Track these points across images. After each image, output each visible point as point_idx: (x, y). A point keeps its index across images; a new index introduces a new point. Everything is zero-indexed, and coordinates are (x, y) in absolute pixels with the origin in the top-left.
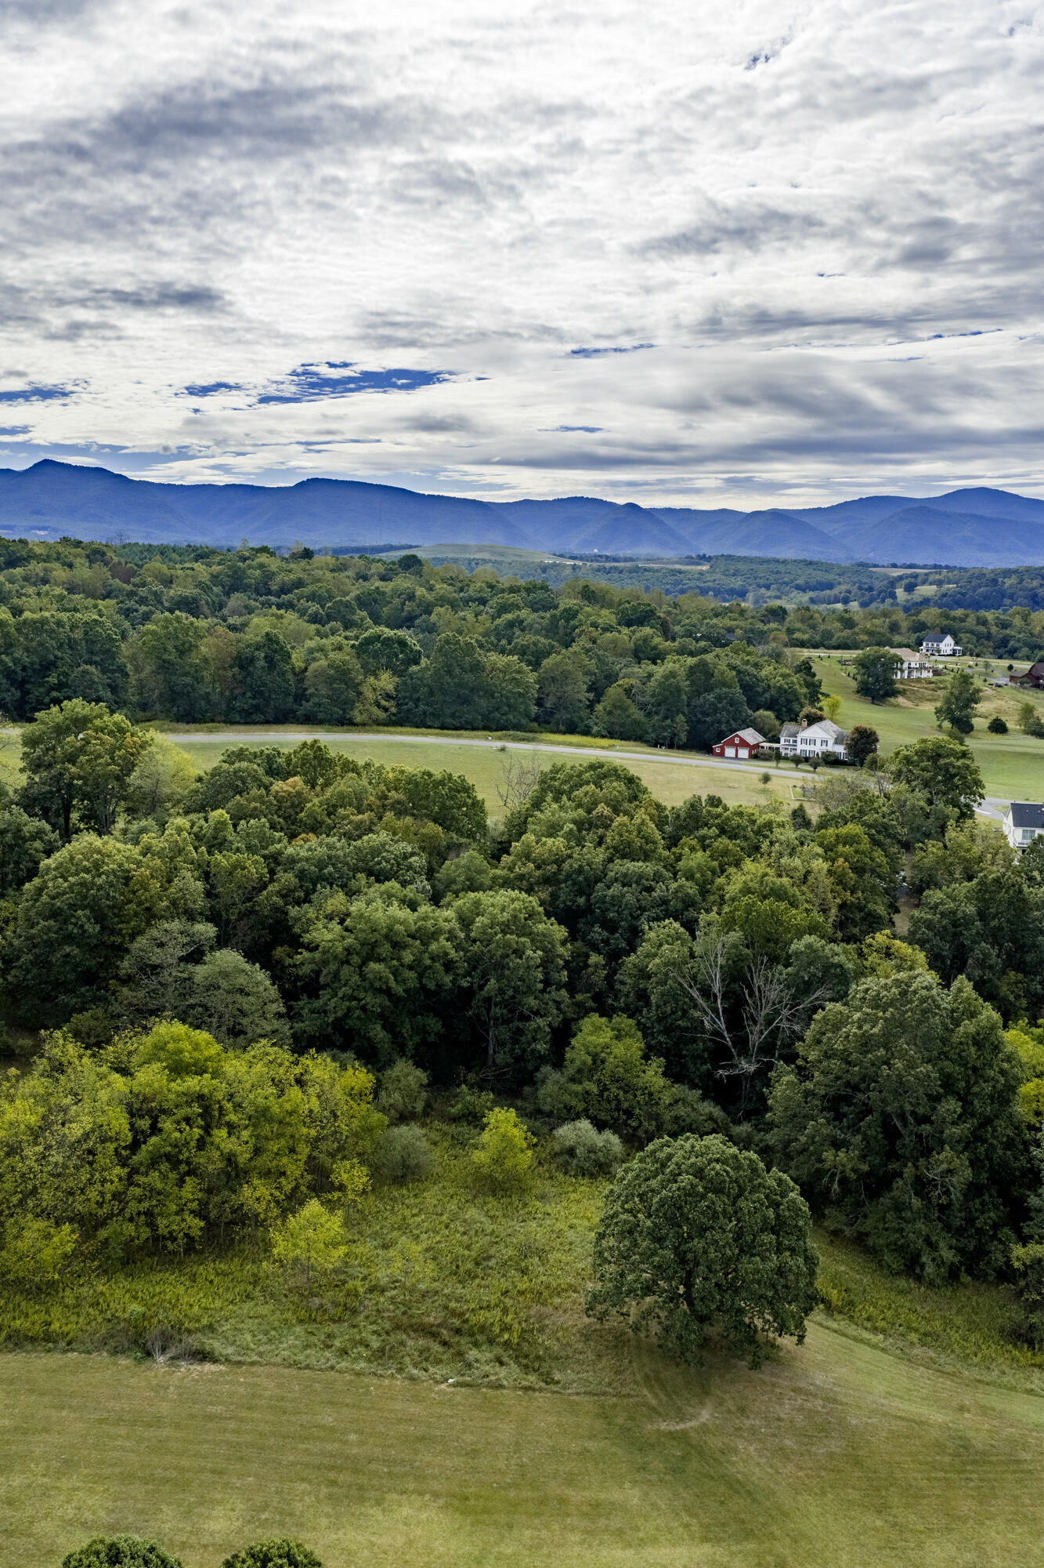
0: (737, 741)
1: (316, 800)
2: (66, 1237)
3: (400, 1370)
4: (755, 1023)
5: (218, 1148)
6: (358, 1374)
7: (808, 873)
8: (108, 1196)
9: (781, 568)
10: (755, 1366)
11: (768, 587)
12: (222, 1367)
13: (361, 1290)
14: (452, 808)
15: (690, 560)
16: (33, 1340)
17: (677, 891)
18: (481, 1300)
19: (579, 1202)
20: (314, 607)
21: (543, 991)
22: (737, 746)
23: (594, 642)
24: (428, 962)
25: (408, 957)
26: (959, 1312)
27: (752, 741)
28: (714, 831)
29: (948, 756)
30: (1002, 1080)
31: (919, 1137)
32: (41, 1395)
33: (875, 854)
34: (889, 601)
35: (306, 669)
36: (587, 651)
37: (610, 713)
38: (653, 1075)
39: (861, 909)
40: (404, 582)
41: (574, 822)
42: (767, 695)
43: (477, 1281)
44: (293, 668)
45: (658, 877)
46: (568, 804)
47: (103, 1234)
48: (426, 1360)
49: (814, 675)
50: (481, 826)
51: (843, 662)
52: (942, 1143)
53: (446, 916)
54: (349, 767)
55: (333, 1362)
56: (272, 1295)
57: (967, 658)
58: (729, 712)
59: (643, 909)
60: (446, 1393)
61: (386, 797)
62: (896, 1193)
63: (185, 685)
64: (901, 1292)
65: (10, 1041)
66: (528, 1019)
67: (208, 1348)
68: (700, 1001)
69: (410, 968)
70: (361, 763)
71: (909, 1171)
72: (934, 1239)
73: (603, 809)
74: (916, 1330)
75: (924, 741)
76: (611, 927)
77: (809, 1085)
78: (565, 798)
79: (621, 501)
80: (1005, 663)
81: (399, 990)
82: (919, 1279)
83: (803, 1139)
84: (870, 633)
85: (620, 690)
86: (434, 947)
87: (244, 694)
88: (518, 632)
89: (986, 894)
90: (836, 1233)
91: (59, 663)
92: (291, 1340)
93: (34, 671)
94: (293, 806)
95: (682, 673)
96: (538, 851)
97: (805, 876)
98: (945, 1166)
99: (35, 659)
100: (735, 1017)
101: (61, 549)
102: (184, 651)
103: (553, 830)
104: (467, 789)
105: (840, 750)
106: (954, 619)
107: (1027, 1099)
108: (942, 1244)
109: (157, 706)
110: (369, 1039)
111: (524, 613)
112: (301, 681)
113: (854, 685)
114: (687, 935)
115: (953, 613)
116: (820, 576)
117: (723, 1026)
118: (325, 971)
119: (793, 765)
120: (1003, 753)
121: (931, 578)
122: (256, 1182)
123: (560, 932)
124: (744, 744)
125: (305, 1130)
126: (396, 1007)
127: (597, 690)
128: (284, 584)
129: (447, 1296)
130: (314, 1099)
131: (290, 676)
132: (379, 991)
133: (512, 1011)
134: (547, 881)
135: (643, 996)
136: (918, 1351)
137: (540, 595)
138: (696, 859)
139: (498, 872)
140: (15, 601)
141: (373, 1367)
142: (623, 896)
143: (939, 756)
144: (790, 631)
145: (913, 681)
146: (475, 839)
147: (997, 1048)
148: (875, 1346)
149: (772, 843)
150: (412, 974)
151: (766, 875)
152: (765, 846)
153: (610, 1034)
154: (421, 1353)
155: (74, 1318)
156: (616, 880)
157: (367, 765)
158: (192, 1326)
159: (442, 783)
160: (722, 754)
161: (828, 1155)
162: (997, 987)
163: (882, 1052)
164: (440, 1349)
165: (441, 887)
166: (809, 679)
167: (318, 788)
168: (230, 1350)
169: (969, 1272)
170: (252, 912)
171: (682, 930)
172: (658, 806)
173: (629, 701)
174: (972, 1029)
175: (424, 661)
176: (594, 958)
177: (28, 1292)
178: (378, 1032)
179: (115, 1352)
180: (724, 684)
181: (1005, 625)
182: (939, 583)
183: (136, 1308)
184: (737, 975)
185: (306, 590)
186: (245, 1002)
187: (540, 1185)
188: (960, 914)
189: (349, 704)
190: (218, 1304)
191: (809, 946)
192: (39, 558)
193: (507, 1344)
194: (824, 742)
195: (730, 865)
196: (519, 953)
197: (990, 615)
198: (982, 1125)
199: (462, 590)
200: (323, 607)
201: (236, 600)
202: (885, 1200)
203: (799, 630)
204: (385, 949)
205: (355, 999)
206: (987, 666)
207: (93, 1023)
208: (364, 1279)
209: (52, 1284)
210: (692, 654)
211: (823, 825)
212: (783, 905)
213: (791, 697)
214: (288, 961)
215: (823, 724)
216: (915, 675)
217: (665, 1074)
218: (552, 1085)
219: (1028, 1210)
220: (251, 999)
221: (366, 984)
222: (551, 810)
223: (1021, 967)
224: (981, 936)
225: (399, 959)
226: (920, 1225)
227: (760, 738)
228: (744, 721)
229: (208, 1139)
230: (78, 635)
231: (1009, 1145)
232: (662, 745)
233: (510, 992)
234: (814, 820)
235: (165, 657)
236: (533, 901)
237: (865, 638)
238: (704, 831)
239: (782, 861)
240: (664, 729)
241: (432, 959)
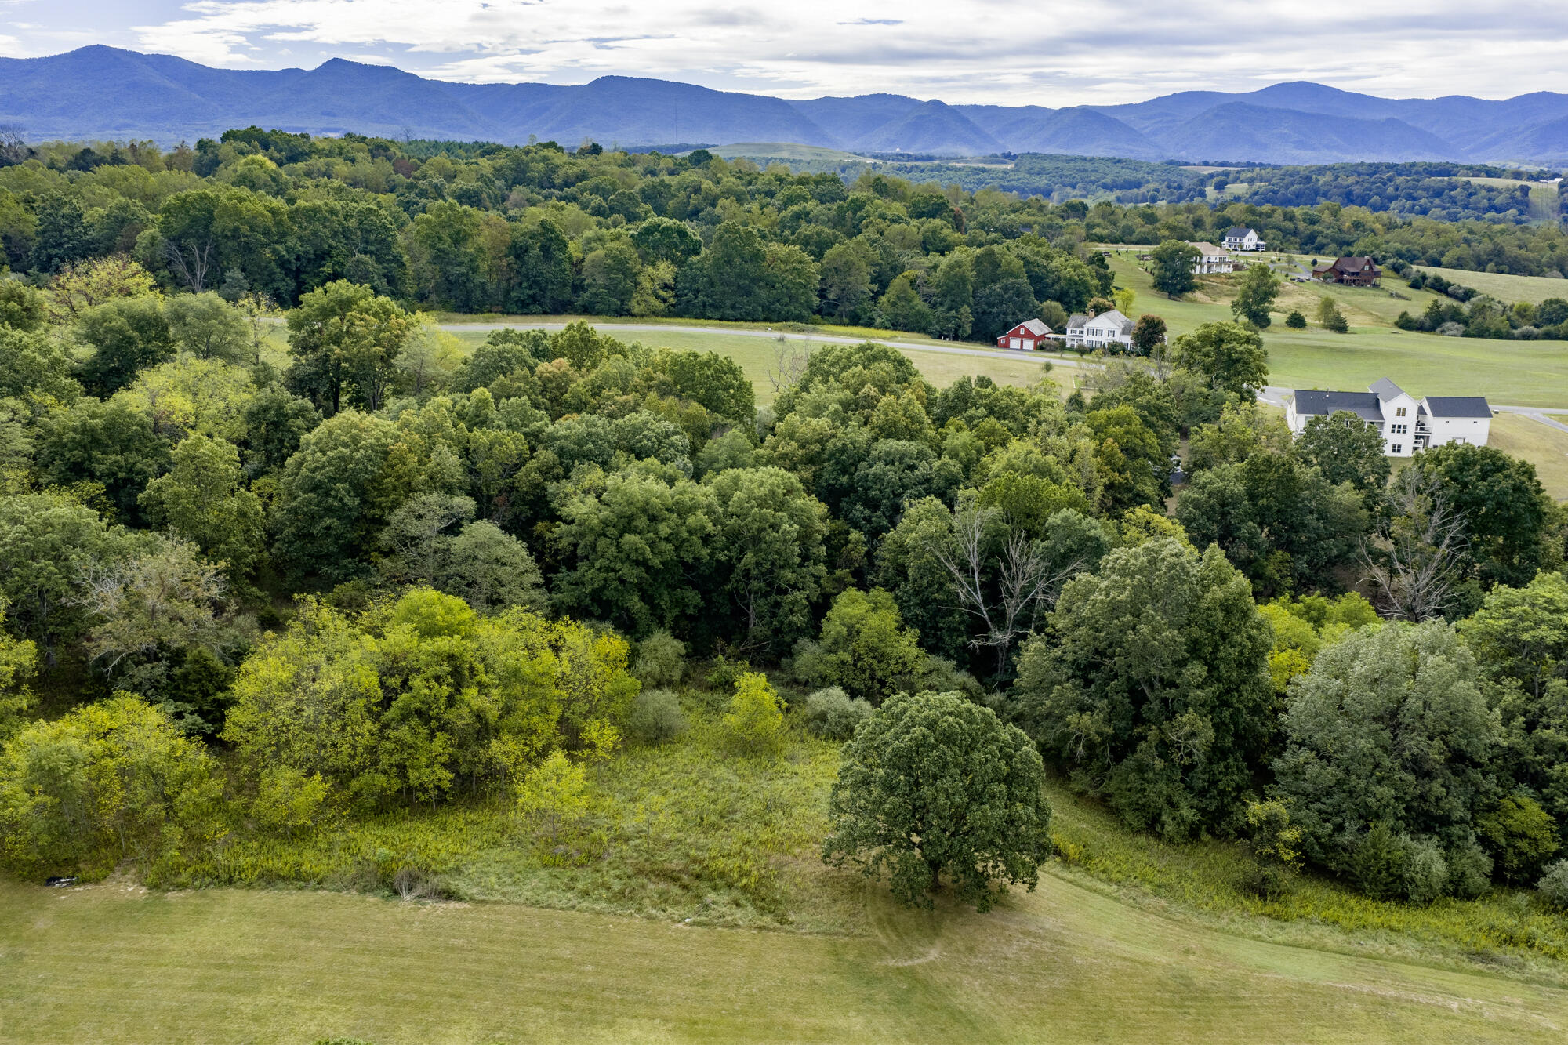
0: (1022, 332)
1: (581, 381)
2: (317, 788)
3: (639, 910)
4: (1012, 596)
5: (469, 706)
6: (598, 913)
7: (1074, 452)
8: (360, 750)
9: (1088, 166)
10: (984, 909)
11: (1074, 187)
12: (466, 906)
13: (605, 839)
14: (718, 389)
15: (994, 159)
16: (284, 879)
17: (940, 469)
18: (722, 849)
19: (827, 763)
20: (597, 200)
21: (801, 566)
22: (1022, 337)
23: (882, 234)
24: (685, 535)
25: (664, 529)
26: (1196, 866)
27: (1037, 332)
28: (982, 411)
29: (1231, 341)
30: (1249, 645)
31: (1165, 700)
32: (291, 927)
33: (1147, 435)
34: (1197, 200)
35: (583, 260)
36: (873, 242)
37: (894, 304)
38: (907, 645)
39: (1129, 490)
40: (691, 176)
41: (842, 403)
42: (1057, 287)
43: (720, 832)
44: (570, 258)
45: (921, 456)
46: (835, 385)
47: (355, 785)
48: (666, 901)
49: (1107, 267)
50: (749, 408)
51: (1141, 257)
52: (1186, 705)
53: (705, 492)
54: (616, 349)
55: (573, 902)
56: (520, 842)
57: (1271, 253)
58: (1015, 303)
59: (905, 487)
60: (682, 931)
61: (651, 379)
62: (1138, 755)
63: (461, 275)
64: (1141, 848)
65: (274, 611)
66: (785, 592)
67: (453, 888)
68: (958, 575)
69: (667, 540)
70: (628, 346)
71: (1153, 734)
72: (1175, 799)
73: (869, 389)
74: (1151, 882)
75: (1207, 326)
76: (873, 505)
77: (1058, 652)
78: (831, 379)
79: (925, 98)
80: (1310, 258)
81: (656, 562)
82: (1159, 836)
83: (1049, 703)
84: (1172, 228)
85: (905, 281)
86: (691, 520)
87: (520, 284)
88: (804, 224)
89: (1258, 472)
90: (1081, 794)
91: (334, 253)
92: (535, 882)
93: (309, 260)
94: (558, 387)
95: (968, 263)
96: (802, 430)
97: (1072, 456)
98: (1187, 728)
99: (310, 249)
100: (993, 591)
101: (344, 144)
102: (459, 239)
103: (818, 410)
104: (734, 371)
105: (1127, 340)
106: (1261, 214)
107: (1279, 668)
108: (1183, 804)
109: (433, 297)
110: (627, 610)
111: (810, 205)
112: (579, 272)
113: (1151, 279)
114: (947, 512)
115: (1259, 209)
116: (1127, 174)
117: (980, 600)
118: (582, 544)
119: (1077, 356)
120: (1298, 347)
121: (1243, 176)
122: (505, 738)
123: (821, 508)
124: (1029, 335)
125: (557, 692)
126: (655, 580)
127: (882, 282)
128: (568, 176)
129: (690, 846)
130: (566, 663)
131: (567, 266)
132: (637, 563)
133: (770, 585)
134: (811, 460)
135: (902, 571)
136: (1150, 901)
137: (828, 187)
138: (959, 437)
139: (762, 451)
140: (292, 192)
141: (613, 908)
142: (886, 474)
143: (1222, 341)
144: (1089, 227)
145: (1212, 276)
146: (741, 421)
147: (1245, 615)
148: (1108, 896)
149: (1039, 423)
150: (669, 547)
151: (1031, 452)
152: (1032, 425)
153: (866, 606)
154: (661, 895)
155: (325, 860)
156: (880, 459)
157: (635, 348)
158: (438, 868)
159: (707, 364)
160: (1007, 346)
161: (1072, 718)
162: (1263, 567)
163: (1128, 617)
164: (680, 892)
165: (703, 465)
166: (1102, 271)
167: (584, 370)
168: (475, 890)
169: (1210, 831)
170: (512, 489)
171: (943, 506)
172: (928, 389)
173: (913, 292)
174: (1220, 595)
175: (704, 251)
176: (855, 535)
177: (283, 836)
178: (635, 603)
179: (364, 891)
180: (1012, 275)
181: (1313, 221)
182: (1251, 181)
183: (384, 850)
184: (994, 550)
185: (590, 183)
186: (501, 572)
187: (788, 747)
188: (1228, 494)
189: (625, 295)
190: (466, 849)
191: (1066, 519)
192: (320, 153)
193: (745, 888)
194: (1111, 332)
195: (996, 444)
196: (774, 527)
197: (1298, 211)
198: (1228, 691)
199: (750, 183)
200: (606, 199)
201: (519, 193)
202: (1129, 762)
203: (1098, 225)
204: (642, 522)
205: (613, 570)
206: (1290, 260)
207: (354, 593)
208: (609, 829)
209: (304, 829)
210: (980, 245)
211: (1096, 406)
212: (1045, 481)
213: (1082, 289)
214: (548, 535)
215: (1110, 314)
216: (1215, 270)
217: (920, 644)
218: (808, 656)
219: (1272, 771)
220: (508, 569)
221: (622, 555)
222: (818, 390)
223: (1289, 546)
224: (1250, 516)
225: (656, 532)
226: (1161, 785)
227: (1046, 329)
228: (1031, 313)
229: (458, 697)
230: (352, 223)
231: (1256, 710)
232: (946, 337)
233: (768, 566)
234: (1088, 401)
235: (440, 246)
236: (793, 477)
237: (1166, 233)
238: (971, 412)
239: (1049, 440)
240: (948, 320)
241: (690, 532)
